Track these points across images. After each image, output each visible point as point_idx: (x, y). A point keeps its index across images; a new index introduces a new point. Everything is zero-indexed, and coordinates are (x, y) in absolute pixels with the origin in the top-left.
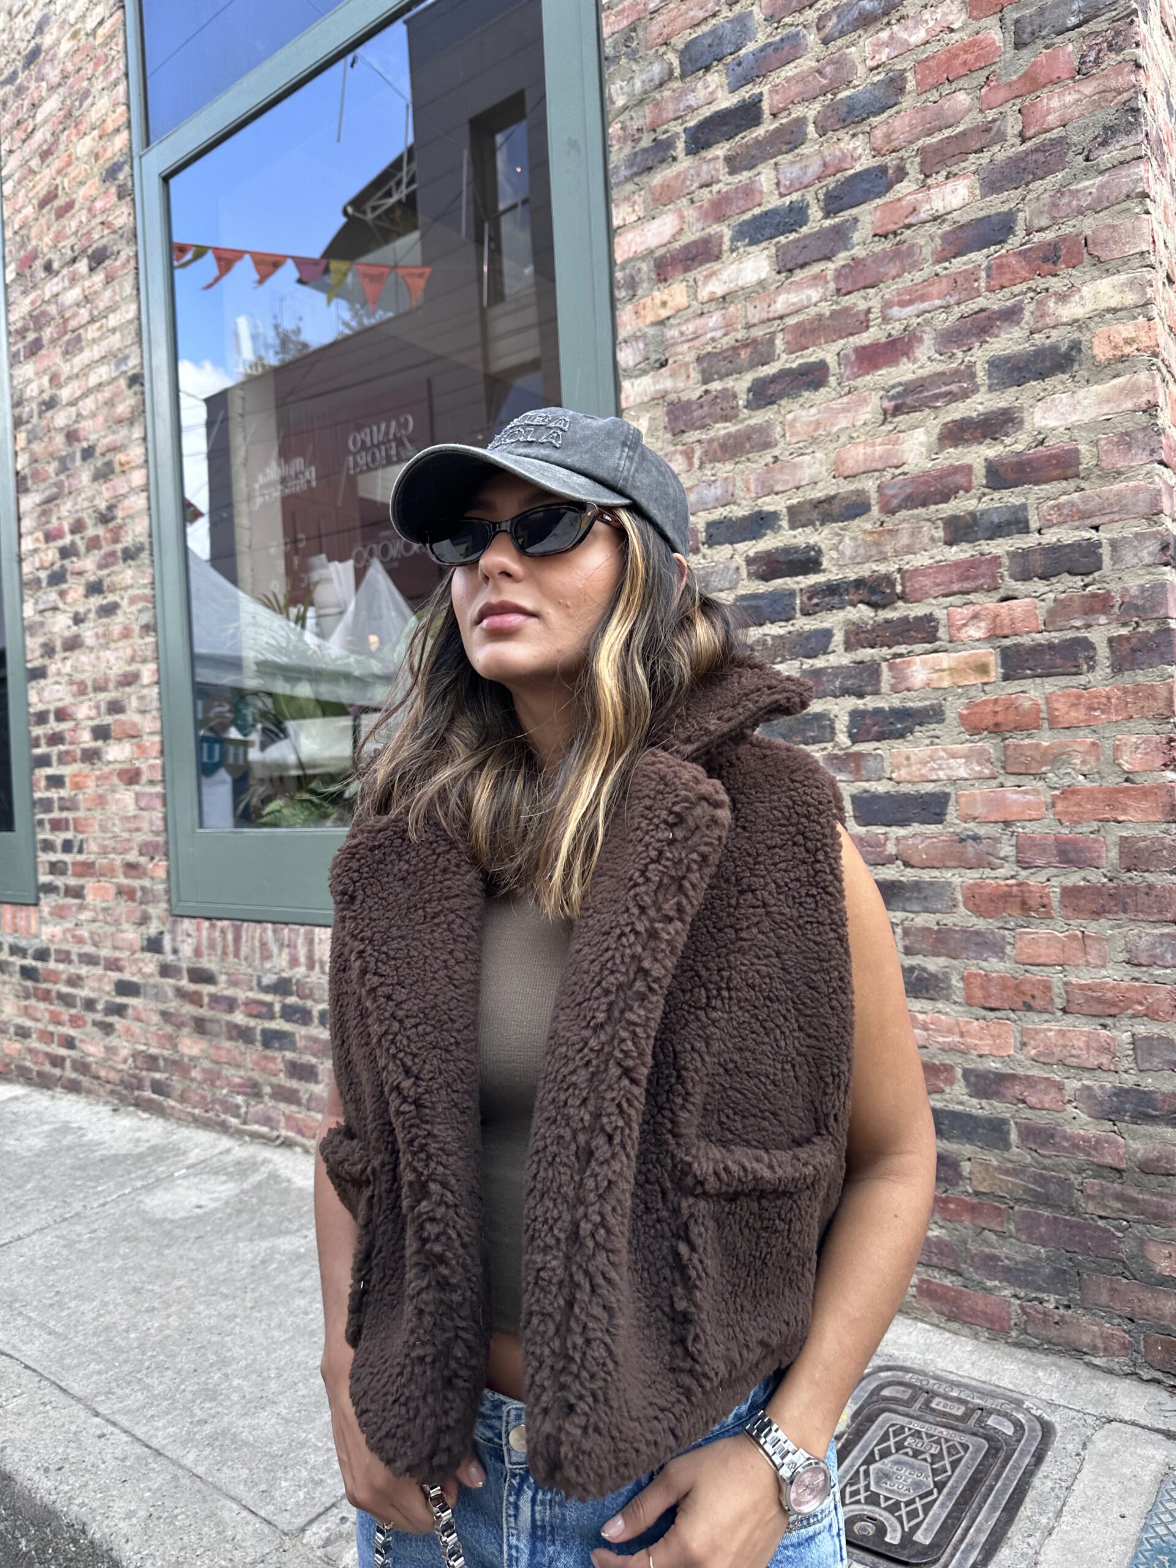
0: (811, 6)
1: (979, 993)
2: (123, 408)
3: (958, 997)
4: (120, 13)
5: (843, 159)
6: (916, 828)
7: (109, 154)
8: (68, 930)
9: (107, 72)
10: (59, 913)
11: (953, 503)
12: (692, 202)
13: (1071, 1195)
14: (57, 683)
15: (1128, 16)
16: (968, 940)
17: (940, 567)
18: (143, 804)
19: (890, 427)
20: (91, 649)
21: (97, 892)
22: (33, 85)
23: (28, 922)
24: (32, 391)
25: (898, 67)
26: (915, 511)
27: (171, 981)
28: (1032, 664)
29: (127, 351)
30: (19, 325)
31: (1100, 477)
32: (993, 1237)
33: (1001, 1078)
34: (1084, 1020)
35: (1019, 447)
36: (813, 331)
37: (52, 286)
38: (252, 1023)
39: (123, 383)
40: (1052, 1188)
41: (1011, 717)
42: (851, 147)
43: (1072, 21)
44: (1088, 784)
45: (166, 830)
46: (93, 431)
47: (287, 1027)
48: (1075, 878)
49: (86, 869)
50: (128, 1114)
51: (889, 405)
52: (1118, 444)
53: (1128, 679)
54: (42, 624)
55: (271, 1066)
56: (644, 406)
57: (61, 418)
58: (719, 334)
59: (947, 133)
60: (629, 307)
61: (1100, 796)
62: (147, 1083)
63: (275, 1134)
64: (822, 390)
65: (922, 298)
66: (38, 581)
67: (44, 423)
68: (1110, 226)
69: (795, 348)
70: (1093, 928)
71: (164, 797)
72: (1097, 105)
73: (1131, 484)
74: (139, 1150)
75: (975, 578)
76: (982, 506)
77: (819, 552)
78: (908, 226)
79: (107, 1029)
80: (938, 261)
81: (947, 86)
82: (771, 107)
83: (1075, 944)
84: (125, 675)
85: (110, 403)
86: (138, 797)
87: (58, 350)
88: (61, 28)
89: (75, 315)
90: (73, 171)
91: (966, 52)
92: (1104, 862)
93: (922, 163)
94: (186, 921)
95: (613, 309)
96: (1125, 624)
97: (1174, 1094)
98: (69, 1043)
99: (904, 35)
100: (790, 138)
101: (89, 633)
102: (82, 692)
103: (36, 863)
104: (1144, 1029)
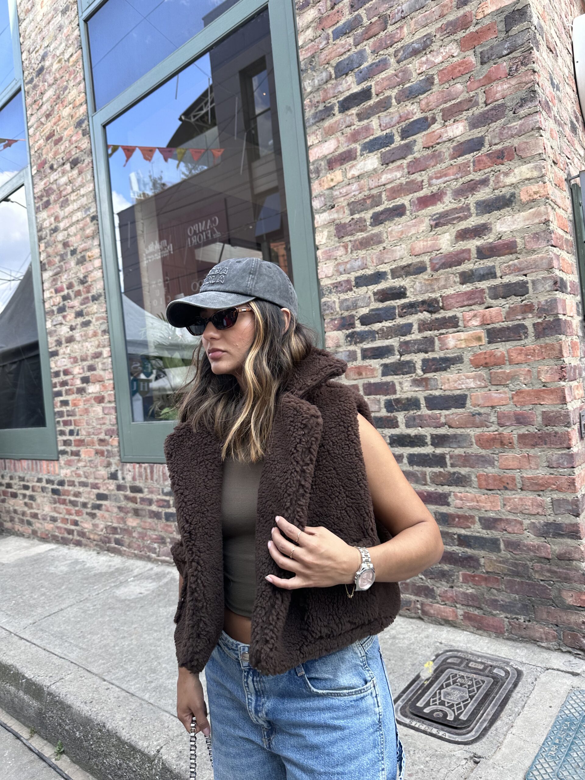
0: (391, 46)
1: (484, 483)
2: (89, 231)
3: (475, 485)
4: (80, 51)
5: (408, 114)
6: (453, 410)
7: (78, 115)
8: (73, 471)
9: (75, 78)
10: (69, 464)
11: (463, 266)
12: (343, 134)
13: (528, 571)
14: (64, 358)
15: (529, 50)
16: (478, 459)
17: (459, 295)
18: (106, 412)
19: (434, 233)
20: (79, 342)
21: (86, 453)
22: (41, 84)
23: (54, 468)
24: (46, 224)
25: (431, 73)
26: (447, 270)
27: (122, 492)
28: (500, 336)
29: (90, 205)
30: (39, 194)
31: (526, 253)
32: (495, 592)
33: (496, 521)
34: (530, 493)
35: (491, 240)
36: (398, 191)
37: (54, 176)
38: (160, 510)
39: (88, 220)
40: (520, 568)
41: (492, 360)
42: (411, 108)
43: (505, 52)
44: (527, 389)
45: (117, 423)
46: (75, 242)
48: (523, 430)
49: (81, 443)
50: (105, 555)
51: (433, 223)
52: (533, 238)
53: (542, 341)
54: (55, 331)
55: (170, 529)
56: (325, 226)
57: (60, 236)
58: (357, 193)
59: (453, 102)
60: (317, 182)
61: (532, 393)
62: (113, 540)
64: (404, 217)
65: (446, 175)
66: (53, 311)
67: (53, 238)
68: (525, 142)
69: (391, 198)
70: (532, 452)
71: (115, 408)
72: (517, 89)
73: (540, 255)
74: (111, 570)
75: (474, 299)
76: (476, 267)
77: (405, 289)
78: (438, 144)
79: (93, 516)
80: (452, 159)
81: (452, 81)
82: (376, 91)
83: (525, 460)
84: (95, 353)
85: (83, 229)
86: (104, 409)
87: (58, 205)
88: (53, 58)
89: (65, 189)
90: (61, 124)
91: (460, 66)
92: (535, 423)
93: (443, 116)
94: (128, 465)
95: (310, 182)
96: (540, 317)
97: (571, 524)
98: (76, 523)
99: (433, 59)
100: (385, 105)
101: (78, 335)
102: (76, 362)
103: (57, 441)
104: (556, 496)
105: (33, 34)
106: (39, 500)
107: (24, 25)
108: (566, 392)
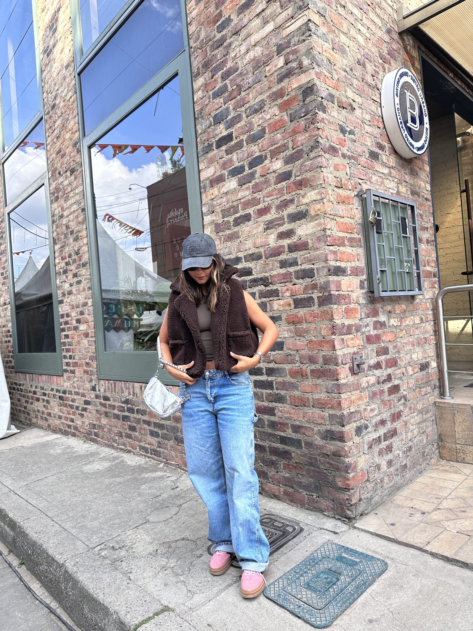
0: (243, 106)
1: (293, 401)
2: (80, 219)
3: (289, 402)
4: (75, 95)
5: (252, 153)
6: (277, 352)
7: (74, 139)
8: (71, 384)
9: (73, 113)
10: (69, 379)
11: (281, 256)
12: (218, 163)
13: (317, 463)
14: (66, 305)
15: (315, 114)
16: (290, 385)
17: (279, 275)
18: (90, 344)
20: (75, 294)
21: (79, 372)
22: (54, 115)
23: (61, 382)
24: (57, 212)
25: (264, 126)
26: (273, 258)
27: (98, 400)
28: (300, 304)
29: (81, 201)
30: (53, 191)
31: (313, 249)
32: (300, 476)
33: (300, 427)
34: (317, 409)
35: (295, 240)
36: (247, 204)
37: (61, 179)
38: (119, 413)
39: (80, 210)
40: (313, 461)
41: (296, 319)
42: (254, 149)
43: (303, 115)
44: (315, 339)
45: (96, 352)
46: (72, 225)
47: (128, 414)
48: (313, 367)
49: (75, 364)
50: (88, 443)
51: (265, 227)
52: (317, 240)
53: (322, 308)
55: (125, 427)
56: (209, 224)
57: (64, 221)
58: (226, 204)
59: (276, 146)
60: (204, 194)
61: (318, 343)
62: (93, 433)
63: (126, 448)
64: (250, 222)
65: (272, 195)
66: (60, 272)
67: (60, 222)
68: (313, 176)
69: (244, 209)
70: (319, 381)
71: (95, 341)
72: (309, 140)
73: (321, 252)
74: (87, 453)
75: (287, 278)
76: (288, 257)
77: (252, 269)
78: (268, 174)
79: (82, 415)
80: (275, 184)
81: (275, 132)
82: (235, 135)
83: (314, 386)
84: (84, 303)
85: (77, 217)
86: (88, 341)
87: (63, 200)
88: (61, 98)
89: (67, 189)
90: (65, 144)
91: (279, 122)
92: (319, 362)
93: (270, 155)
94: (102, 381)
95: (201, 195)
96: (321, 293)
97: (339, 432)
98: (72, 420)
99: (265, 116)
100: (239, 145)
101: (74, 290)
102: (73, 308)
103: (62, 363)
104: (332, 412)
105: (50, 81)
106: (52, 404)
107: (44, 74)
108: (336, 343)
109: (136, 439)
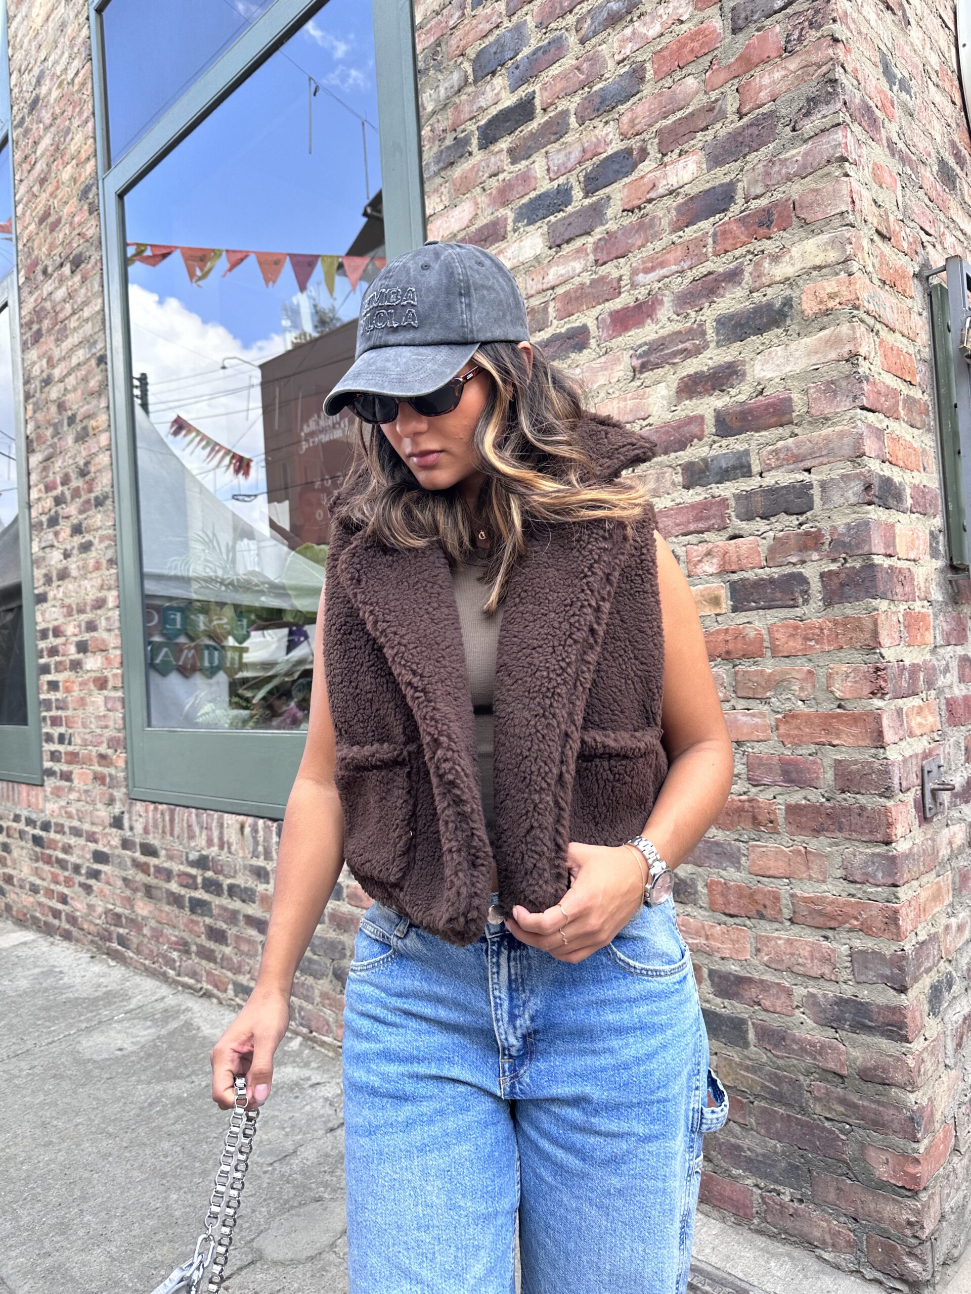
0: (571, 12)
1: (720, 900)
2: (93, 384)
3: (704, 901)
4: (88, 64)
5: (597, 145)
7: (83, 179)
8: (62, 807)
9: (81, 112)
10: (57, 793)
11: (689, 450)
12: (484, 190)
13: (801, 1095)
14: (54, 606)
16: (710, 849)
17: (680, 508)
18: (109, 706)
19: (638, 383)
20: (75, 578)
21: (81, 776)
22: (35, 126)
23: (37, 799)
24: (36, 371)
25: (639, 59)
26: (660, 459)
27: (128, 853)
28: (756, 596)
29: (96, 337)
30: (28, 318)
31: (810, 423)
32: (737, 1129)
33: (741, 981)
34: (808, 931)
35: (742, 398)
36: (577, 298)
37: (48, 287)
38: (183, 891)
39: (93, 362)
40: (785, 1087)
41: (739, 646)
42: (604, 133)
43: (779, 4)
44: (807, 710)
45: (125, 728)
46: (74, 400)
47: (206, 897)
48: (797, 797)
49: (73, 758)
50: (101, 961)
51: (637, 363)
52: (825, 392)
53: (837, 611)
54: (44, 558)
55: (196, 928)
57: (54, 392)
59: (679, 115)
61: (817, 720)
62: (115, 936)
63: (199, 986)
64: (585, 351)
65: (662, 265)
66: (41, 523)
68: (813, 190)
69: (566, 314)
70: (814, 844)
71: (123, 700)
72: (801, 80)
73: (837, 429)
74: (97, 994)
75: (708, 518)
76: (713, 453)
78: (650, 201)
79: (88, 889)
80: (674, 231)
81: (678, 72)
82: (542, 103)
83: (799, 859)
84: (97, 600)
85: (85, 380)
86: (107, 699)
87: (52, 338)
88: (52, 80)
89: (62, 309)
90: (60, 194)
91: (693, 40)
92: (821, 783)
93: (660, 143)
94: (139, 803)
96: (834, 560)
97: (888, 1007)
98: (64, 900)
99: (643, 30)
100: (557, 129)
101: (74, 566)
102: (70, 614)
103: (41, 752)
104: (860, 943)
105: (26, 41)
106: (16, 853)
107: (14, 25)
108: (885, 722)
109: (225, 963)
